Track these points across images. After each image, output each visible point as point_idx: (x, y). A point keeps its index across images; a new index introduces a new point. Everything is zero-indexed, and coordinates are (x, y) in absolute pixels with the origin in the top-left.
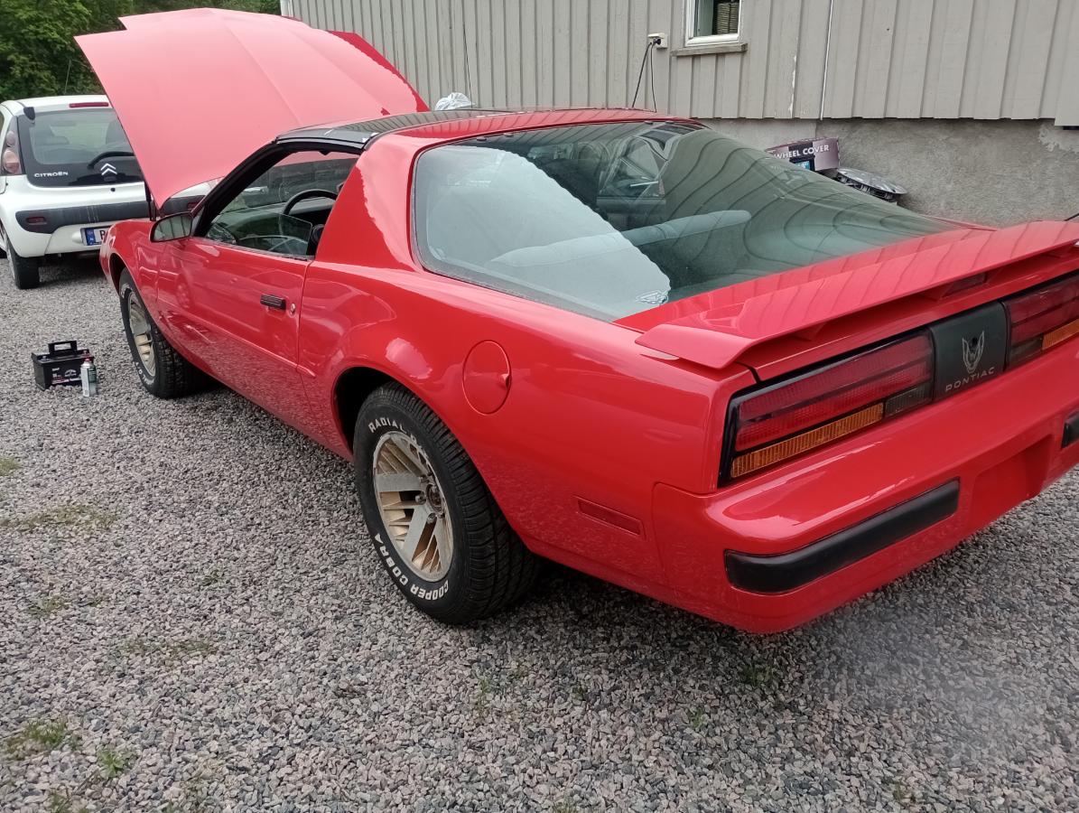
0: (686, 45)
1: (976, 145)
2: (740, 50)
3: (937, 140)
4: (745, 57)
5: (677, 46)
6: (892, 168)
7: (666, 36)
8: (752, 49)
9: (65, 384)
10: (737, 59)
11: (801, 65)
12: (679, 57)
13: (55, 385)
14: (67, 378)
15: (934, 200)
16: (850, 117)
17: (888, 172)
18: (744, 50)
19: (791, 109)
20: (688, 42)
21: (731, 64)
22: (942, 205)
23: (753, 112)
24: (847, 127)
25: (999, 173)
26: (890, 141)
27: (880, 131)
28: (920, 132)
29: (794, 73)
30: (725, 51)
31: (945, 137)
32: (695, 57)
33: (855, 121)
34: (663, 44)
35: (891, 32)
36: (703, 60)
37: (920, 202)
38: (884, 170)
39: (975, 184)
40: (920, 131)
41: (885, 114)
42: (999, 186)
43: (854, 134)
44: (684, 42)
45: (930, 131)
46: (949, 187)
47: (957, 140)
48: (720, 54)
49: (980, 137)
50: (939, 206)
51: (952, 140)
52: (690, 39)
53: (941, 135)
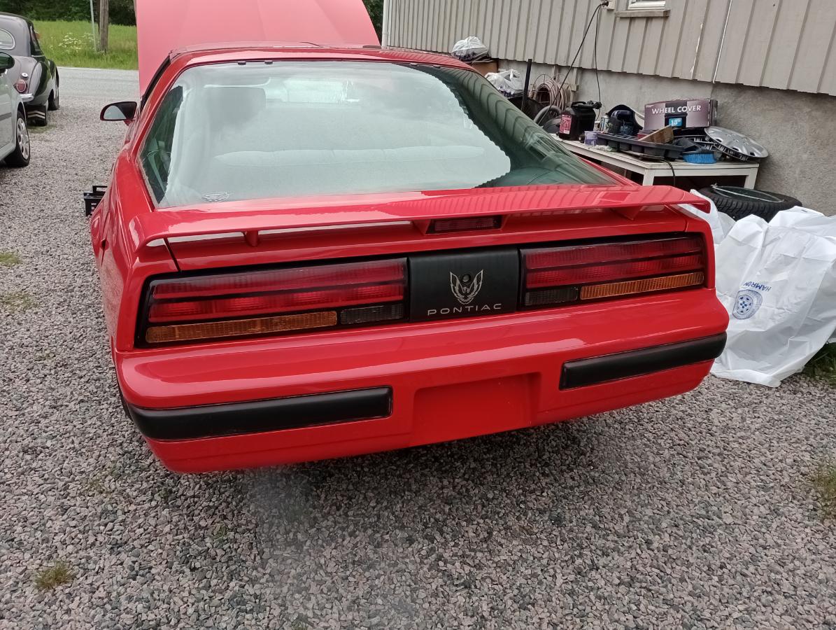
0: (629, 8)
1: (832, 121)
2: (662, 15)
3: (802, 112)
4: (667, 22)
5: (622, 10)
6: (764, 133)
8: (672, 16)
10: (661, 22)
11: (706, 33)
12: (622, 18)
15: (791, 167)
16: (734, 82)
17: (760, 136)
18: (666, 16)
19: (692, 71)
20: (630, 6)
21: (656, 26)
22: (797, 172)
23: (665, 72)
24: (735, 92)
26: (765, 108)
27: (759, 98)
28: (789, 103)
29: (699, 40)
30: (652, 15)
31: (809, 110)
32: (632, 19)
33: (739, 87)
34: (611, 6)
35: (776, 7)
36: (637, 23)
37: (781, 167)
38: (758, 134)
39: (825, 156)
40: (789, 101)
41: (761, 82)
43: (739, 99)
44: (627, 5)
45: (798, 103)
46: (805, 156)
47: (817, 114)
48: (649, 18)
50: (795, 173)
51: (814, 113)
52: (633, 3)
53: (805, 108)
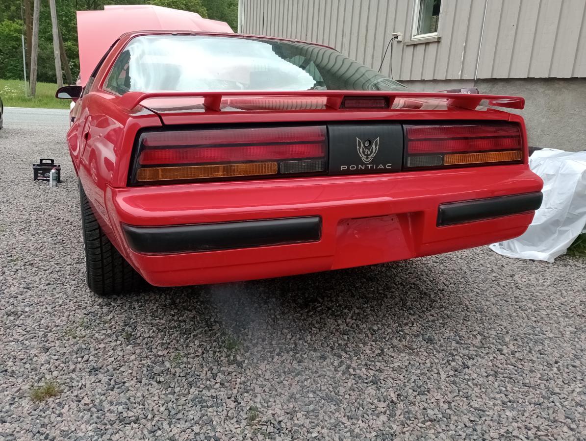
0: (412, 39)
1: (560, 95)
2: (436, 40)
3: (538, 92)
4: (440, 45)
5: (407, 40)
7: (402, 34)
8: (443, 41)
9: (44, 180)
10: (435, 45)
11: (467, 49)
12: (408, 46)
13: (39, 180)
14: (45, 177)
15: (534, 129)
16: (490, 77)
18: (439, 41)
19: (460, 73)
20: (413, 37)
21: (432, 48)
22: (539, 131)
23: (441, 76)
24: (490, 85)
25: (572, 112)
27: (508, 86)
28: (529, 87)
29: (463, 53)
30: (430, 42)
31: (542, 90)
32: (415, 45)
33: (493, 81)
34: (400, 39)
35: (515, 27)
36: (419, 47)
39: (558, 119)
41: (509, 75)
42: (572, 120)
43: (494, 89)
44: (411, 37)
46: (543, 120)
47: (549, 92)
48: (427, 44)
49: (563, 90)
50: (537, 132)
51: (547, 92)
